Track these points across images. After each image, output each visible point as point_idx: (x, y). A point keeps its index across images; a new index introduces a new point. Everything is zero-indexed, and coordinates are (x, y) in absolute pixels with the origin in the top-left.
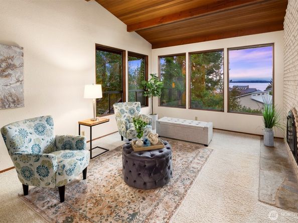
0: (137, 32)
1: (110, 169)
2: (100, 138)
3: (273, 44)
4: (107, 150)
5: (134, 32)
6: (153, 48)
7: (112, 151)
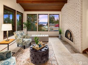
0: (20, 4)
1: (23, 61)
2: (5, 48)
3: (59, 14)
4: (14, 53)
5: (19, 4)
6: (25, 11)
7: (17, 53)
